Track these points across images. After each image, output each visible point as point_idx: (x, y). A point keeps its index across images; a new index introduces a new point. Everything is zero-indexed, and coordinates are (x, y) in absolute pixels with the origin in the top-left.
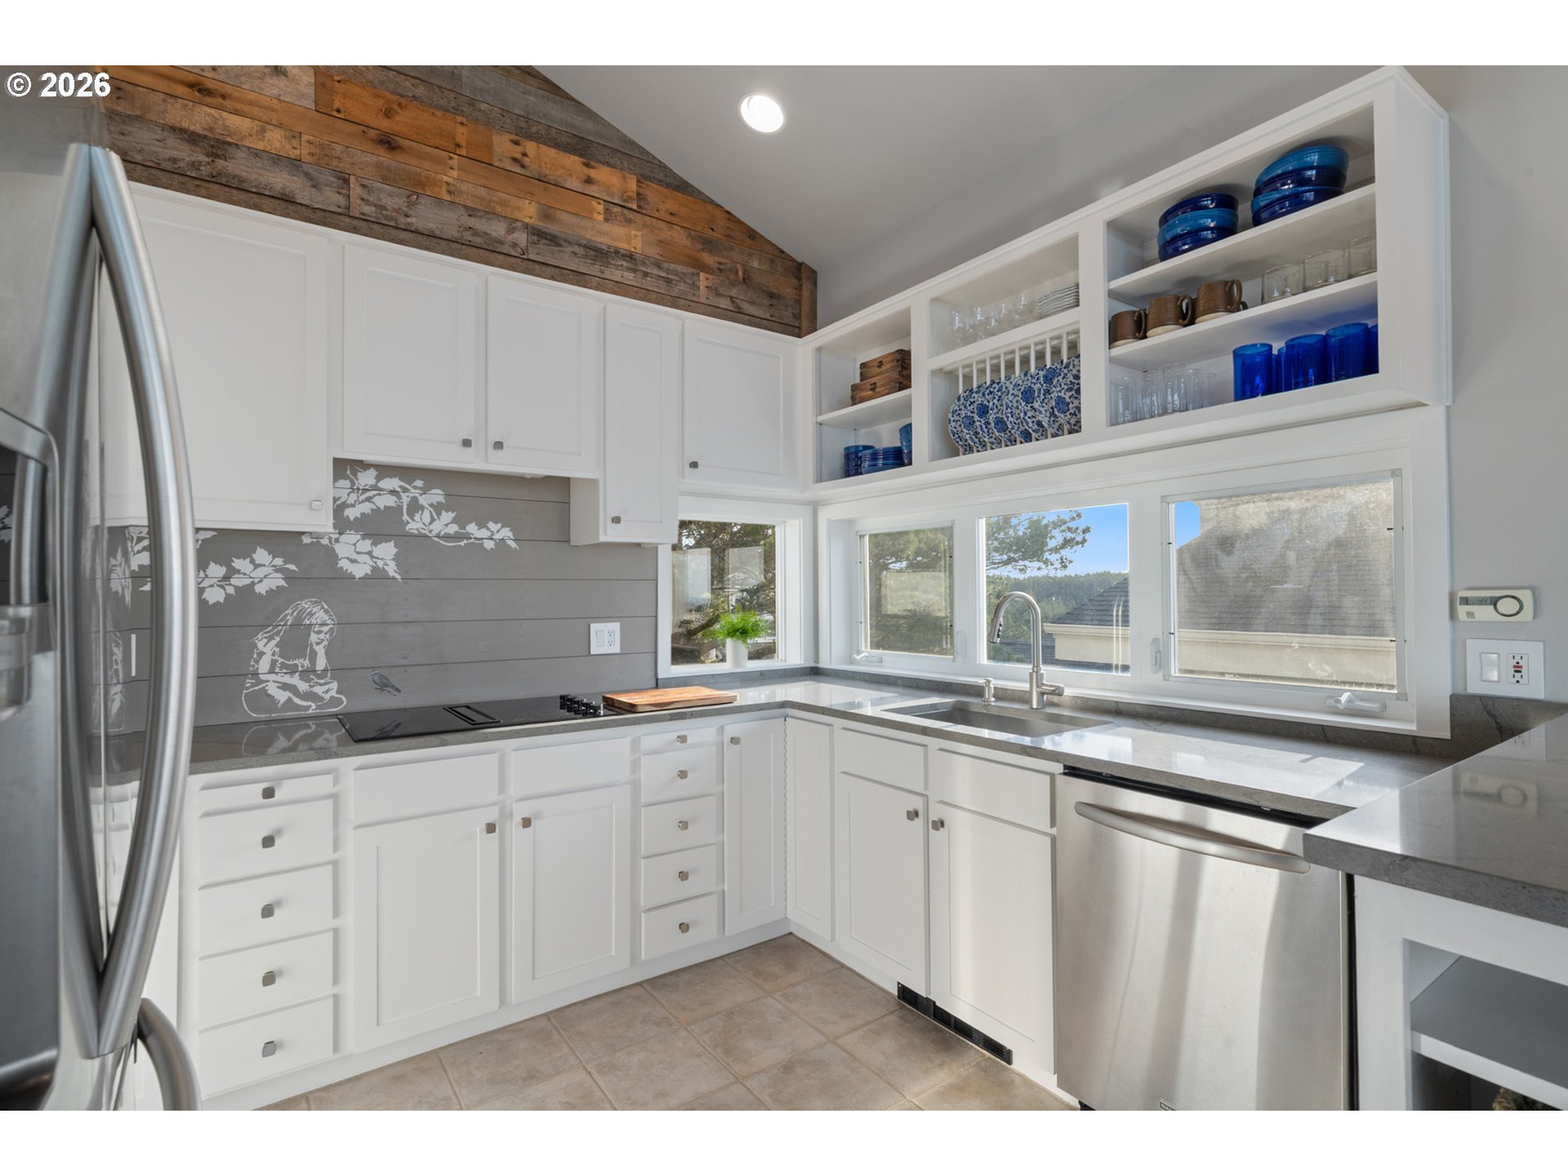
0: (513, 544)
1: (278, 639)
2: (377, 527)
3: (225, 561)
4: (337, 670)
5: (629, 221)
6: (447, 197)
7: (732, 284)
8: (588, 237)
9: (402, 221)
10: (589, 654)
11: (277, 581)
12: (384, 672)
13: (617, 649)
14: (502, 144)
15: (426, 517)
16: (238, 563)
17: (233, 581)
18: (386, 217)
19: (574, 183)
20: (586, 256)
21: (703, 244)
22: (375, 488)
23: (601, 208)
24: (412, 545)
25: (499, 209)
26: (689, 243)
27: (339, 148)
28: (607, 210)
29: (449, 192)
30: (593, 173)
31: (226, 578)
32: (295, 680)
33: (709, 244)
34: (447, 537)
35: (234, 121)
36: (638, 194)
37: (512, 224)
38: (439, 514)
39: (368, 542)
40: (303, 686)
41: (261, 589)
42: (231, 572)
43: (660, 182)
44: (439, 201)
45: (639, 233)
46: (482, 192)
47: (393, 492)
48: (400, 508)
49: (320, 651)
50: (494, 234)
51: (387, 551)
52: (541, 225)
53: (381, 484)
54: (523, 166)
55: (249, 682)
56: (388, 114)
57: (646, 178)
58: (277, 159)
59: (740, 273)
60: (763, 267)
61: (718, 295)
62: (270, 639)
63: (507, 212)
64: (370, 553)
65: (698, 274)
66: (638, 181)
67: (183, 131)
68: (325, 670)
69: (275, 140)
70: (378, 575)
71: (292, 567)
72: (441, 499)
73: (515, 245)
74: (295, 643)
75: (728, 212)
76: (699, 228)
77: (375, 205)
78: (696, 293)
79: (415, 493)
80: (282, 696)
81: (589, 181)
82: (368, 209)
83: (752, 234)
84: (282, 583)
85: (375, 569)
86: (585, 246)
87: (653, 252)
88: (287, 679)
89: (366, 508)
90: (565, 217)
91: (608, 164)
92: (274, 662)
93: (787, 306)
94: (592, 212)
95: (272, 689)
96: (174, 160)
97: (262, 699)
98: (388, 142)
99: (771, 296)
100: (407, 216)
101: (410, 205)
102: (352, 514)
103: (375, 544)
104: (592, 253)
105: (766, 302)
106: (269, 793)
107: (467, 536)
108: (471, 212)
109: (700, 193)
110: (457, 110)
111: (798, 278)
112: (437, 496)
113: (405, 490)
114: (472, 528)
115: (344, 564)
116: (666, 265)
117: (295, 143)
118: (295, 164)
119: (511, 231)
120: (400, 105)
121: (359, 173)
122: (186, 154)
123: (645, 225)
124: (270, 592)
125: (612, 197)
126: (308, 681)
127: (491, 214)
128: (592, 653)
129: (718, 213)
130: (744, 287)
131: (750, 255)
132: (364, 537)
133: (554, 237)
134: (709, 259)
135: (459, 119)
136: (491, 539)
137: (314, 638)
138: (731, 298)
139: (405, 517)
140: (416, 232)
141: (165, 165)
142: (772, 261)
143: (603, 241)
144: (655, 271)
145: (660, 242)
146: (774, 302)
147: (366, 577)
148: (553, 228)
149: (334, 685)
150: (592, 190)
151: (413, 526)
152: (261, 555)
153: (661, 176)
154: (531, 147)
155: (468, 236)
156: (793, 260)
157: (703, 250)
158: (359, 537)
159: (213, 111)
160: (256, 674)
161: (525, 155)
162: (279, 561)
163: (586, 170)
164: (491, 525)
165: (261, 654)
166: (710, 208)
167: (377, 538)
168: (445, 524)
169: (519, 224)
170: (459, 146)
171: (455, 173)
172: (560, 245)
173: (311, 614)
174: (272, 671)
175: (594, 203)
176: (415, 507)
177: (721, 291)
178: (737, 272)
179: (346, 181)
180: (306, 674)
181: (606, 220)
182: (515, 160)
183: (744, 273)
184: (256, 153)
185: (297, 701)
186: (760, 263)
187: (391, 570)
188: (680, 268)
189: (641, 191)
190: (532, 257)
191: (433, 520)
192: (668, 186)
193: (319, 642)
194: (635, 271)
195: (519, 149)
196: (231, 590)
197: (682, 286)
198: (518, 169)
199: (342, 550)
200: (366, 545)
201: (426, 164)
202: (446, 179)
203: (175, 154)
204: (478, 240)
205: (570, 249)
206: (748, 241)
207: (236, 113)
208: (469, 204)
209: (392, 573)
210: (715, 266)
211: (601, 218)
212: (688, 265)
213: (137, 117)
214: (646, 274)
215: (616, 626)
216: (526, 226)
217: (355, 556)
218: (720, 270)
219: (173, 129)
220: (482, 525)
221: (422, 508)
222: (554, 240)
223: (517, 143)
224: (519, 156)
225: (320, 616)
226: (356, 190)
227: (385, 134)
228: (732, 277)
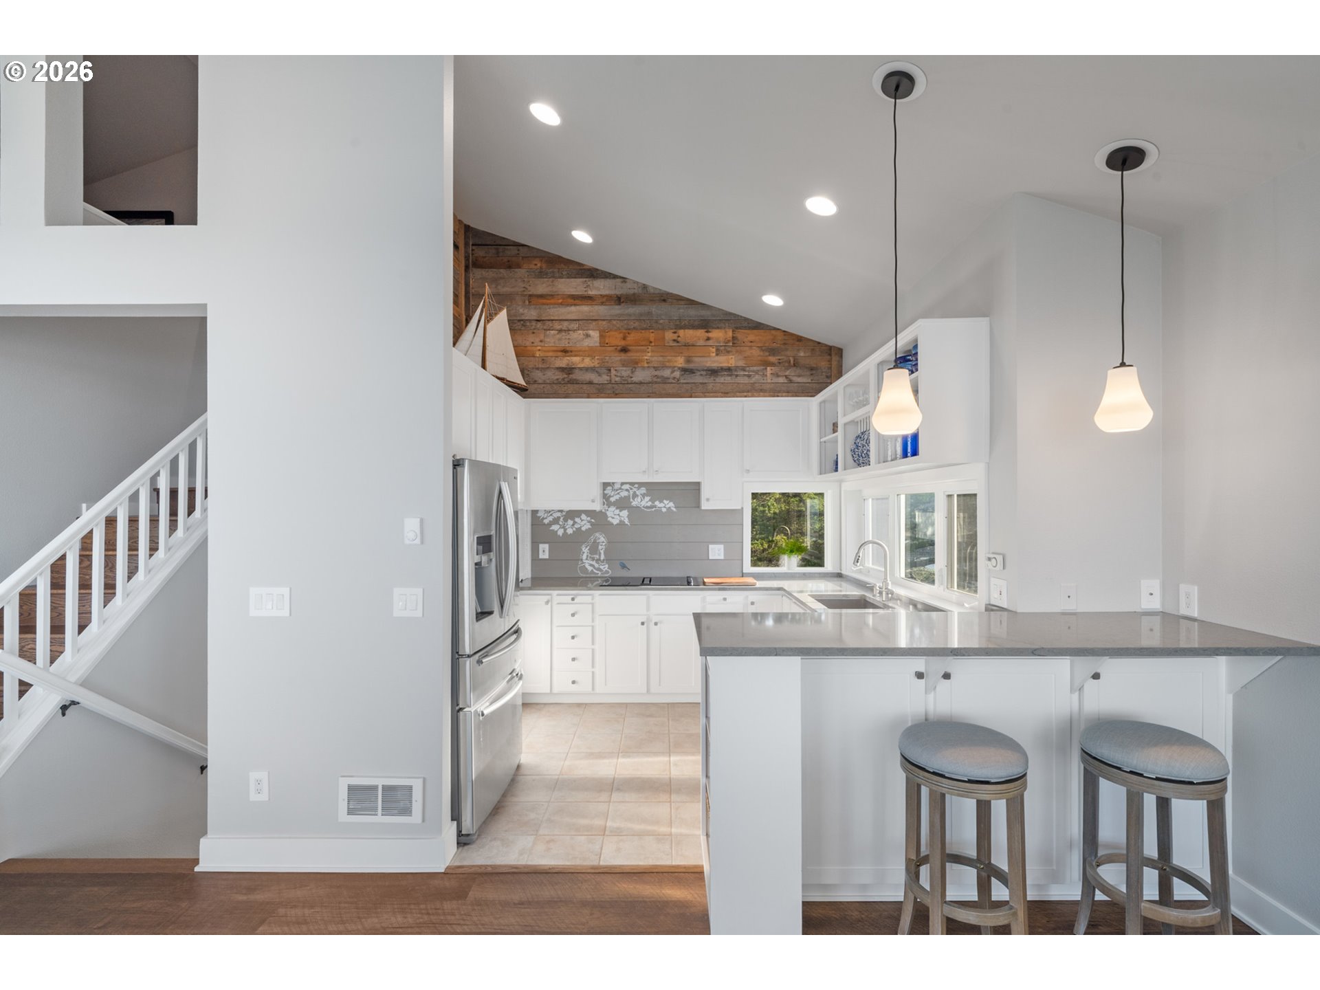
0: (674, 509)
1: (588, 547)
2: (622, 504)
3: (573, 519)
4: (608, 560)
5: (728, 352)
6: (646, 365)
7: (787, 369)
8: (708, 365)
9: (630, 380)
10: (708, 559)
11: (588, 526)
12: (624, 562)
13: (722, 557)
14: (669, 335)
15: (639, 500)
16: (577, 520)
17: (575, 526)
18: (624, 380)
19: (701, 343)
20: (706, 375)
21: (769, 352)
22: (620, 489)
23: (714, 350)
24: (634, 511)
25: (668, 364)
26: (762, 353)
27: (607, 358)
28: (717, 350)
29: (647, 363)
30: (710, 335)
31: (573, 525)
32: (594, 563)
33: (772, 352)
34: (647, 507)
35: (576, 359)
36: (733, 337)
37: (673, 369)
38: (644, 498)
39: (618, 510)
40: (597, 565)
41: (583, 529)
42: (575, 523)
43: (745, 328)
44: (643, 368)
45: (733, 357)
46: (661, 359)
47: (627, 490)
48: (629, 496)
49: (602, 552)
50: (666, 376)
51: (625, 513)
52: (686, 366)
53: (623, 487)
54: (678, 342)
55: (580, 562)
56: (624, 338)
57: (737, 328)
58: (587, 369)
59: (792, 362)
60: (807, 355)
61: (778, 376)
62: (586, 547)
63: (671, 364)
64: (619, 515)
65: (766, 369)
66: (733, 331)
67: (560, 368)
68: (604, 560)
69: (587, 362)
70: (622, 523)
71: (593, 520)
72: (645, 492)
73: (674, 378)
74: (594, 549)
75: (784, 331)
76: (767, 345)
77: (620, 377)
78: (765, 378)
79: (635, 490)
80: (590, 569)
81: (708, 339)
82: (617, 379)
83: (800, 339)
84: (590, 527)
85: (621, 521)
86: (706, 370)
87: (741, 363)
88: (591, 562)
89: (617, 497)
90: (696, 359)
91: (718, 328)
92: (587, 556)
93: (822, 372)
94: (709, 353)
95: (587, 566)
96: (558, 379)
97: (584, 569)
98: (624, 350)
99: (812, 369)
100: (631, 377)
101: (632, 372)
102: (612, 499)
103: (620, 511)
104: (709, 372)
105: (808, 373)
107: (655, 507)
108: (656, 369)
109: (768, 326)
110: (651, 327)
111: (830, 355)
112: (643, 490)
113: (631, 489)
114: (657, 503)
115: (610, 519)
116: (748, 369)
117: (593, 361)
118: (593, 369)
119: (673, 372)
120: (629, 333)
121: (614, 365)
122: (560, 376)
123: (737, 352)
124: (586, 530)
125: (720, 343)
126: (598, 563)
127: (664, 367)
128: (710, 558)
129: (778, 333)
130: (795, 368)
131: (798, 350)
132: (617, 508)
133: (692, 370)
134: (773, 359)
135: (651, 331)
136: (665, 507)
137: (600, 547)
138: (786, 376)
139: (631, 500)
140: (635, 383)
141: (555, 382)
142: (813, 350)
143: (715, 365)
144: (742, 373)
145: (745, 357)
146: (814, 372)
147: (617, 524)
148: (691, 366)
149: (607, 566)
150: (710, 343)
151: (634, 503)
152: (584, 516)
153: (746, 324)
154: (681, 332)
155: (655, 379)
156: (826, 345)
157: (769, 355)
158: (615, 508)
159: (568, 358)
160: (582, 560)
161: (679, 337)
162: (589, 519)
163: (707, 334)
164: (665, 501)
165: (584, 553)
166: (773, 332)
167: (621, 508)
168: (646, 502)
169: (676, 368)
170: (651, 342)
171: (649, 354)
172: (694, 373)
173: (599, 538)
174: (587, 559)
175: (711, 349)
176: (635, 496)
177: (779, 374)
178: (790, 362)
179: (610, 370)
180: (598, 561)
181: (717, 355)
182: (674, 340)
183: (794, 361)
184: (581, 369)
185: (594, 570)
186: (805, 353)
187: (626, 521)
188: (755, 368)
189: (734, 335)
190: (682, 381)
191: (642, 500)
192: (750, 328)
193: (602, 548)
194: (731, 375)
195: (676, 335)
196: (574, 529)
197: (757, 377)
198: (675, 344)
199: (609, 514)
200: (617, 512)
201: (638, 354)
202: (646, 358)
203: (558, 377)
204: (659, 380)
205: (699, 373)
206: (797, 343)
207: (575, 356)
208: (655, 366)
209: (627, 523)
210: (777, 361)
211: (714, 354)
212: (761, 365)
213: (548, 368)
214: (737, 376)
215: (721, 547)
216: (679, 368)
217: (613, 516)
218: (780, 363)
219: (557, 368)
220: (661, 502)
221: (638, 496)
222: (691, 371)
223: (675, 333)
224: (675, 338)
225: (602, 539)
226: (613, 372)
227: (623, 347)
228: (787, 364)
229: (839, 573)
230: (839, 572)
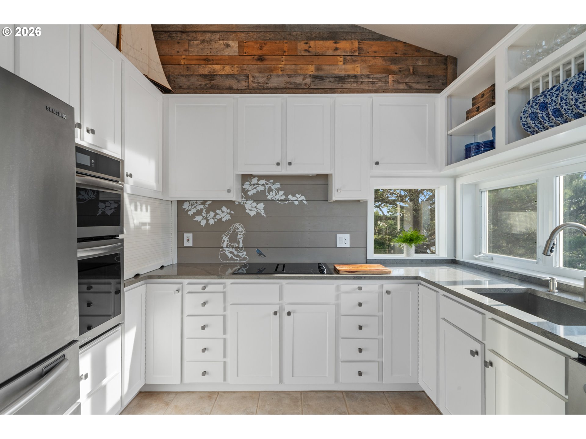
0: (305, 202)
1: (229, 236)
2: (259, 198)
3: (214, 211)
4: (245, 248)
5: (354, 61)
6: (280, 73)
7: (407, 76)
8: (336, 73)
9: (266, 86)
10: (336, 247)
11: (228, 217)
12: (260, 249)
13: (348, 245)
14: (301, 46)
15: (274, 193)
16: (218, 212)
17: (217, 217)
18: (260, 86)
19: (330, 52)
20: (335, 81)
21: (391, 61)
22: (257, 184)
23: (341, 59)
24: (270, 204)
25: (299, 72)
26: (384, 63)
27: (245, 66)
28: (344, 59)
29: (282, 71)
30: (338, 45)
31: (215, 216)
32: (233, 250)
33: (394, 61)
34: (281, 200)
35: (217, 67)
36: (359, 48)
37: (305, 76)
38: (278, 192)
39: (255, 203)
40: (236, 253)
41: (224, 220)
42: (216, 214)
43: (369, 40)
44: (278, 75)
45: (359, 65)
46: (293, 67)
47: (263, 185)
48: (265, 190)
49: (241, 240)
50: (298, 82)
51: (261, 206)
52: (317, 73)
53: (259, 182)
54: (309, 52)
55: (221, 250)
56: (261, 48)
57: (362, 40)
58: (227, 76)
59: (411, 70)
60: (425, 64)
61: (399, 83)
62: (227, 236)
63: (303, 72)
64: (256, 207)
65: (388, 76)
66: (359, 42)
67: (203, 75)
68: (242, 247)
69: (228, 70)
70: (258, 214)
71: (232, 212)
72: (279, 186)
73: (306, 84)
74: (233, 238)
75: (405, 43)
76: (389, 55)
77: (257, 83)
78: (387, 85)
79: (270, 185)
80: (230, 255)
81: (336, 49)
82: (255, 85)
83: (418, 49)
84: (230, 218)
85: (257, 213)
86: (334, 77)
87: (366, 71)
88: (231, 250)
89: (254, 191)
90: (326, 67)
91: (345, 39)
92: (227, 244)
93: (439, 80)
94: (338, 62)
95: (227, 253)
96: (201, 85)
97: (225, 256)
98: (261, 59)
99: (429, 77)
100: (267, 84)
101: (268, 79)
102: (250, 193)
103: (257, 204)
104: (337, 79)
105: (426, 80)
106: (204, 288)
107: (288, 200)
108: (289, 76)
109: (390, 38)
110: (285, 38)
111: (446, 64)
112: (278, 185)
113: (267, 184)
114: (290, 197)
115: (248, 211)
116: (372, 76)
117: (233, 69)
118: (232, 76)
119: (304, 79)
120: (265, 44)
121: (252, 73)
122: (203, 82)
123: (362, 61)
124: (226, 221)
125: (347, 52)
126: (237, 251)
127: (297, 74)
128: (337, 246)
129: (399, 45)
130: (414, 76)
131: (417, 60)
132: (254, 201)
133: (322, 77)
134: (394, 68)
135: (285, 41)
136: (297, 200)
137: (239, 236)
138: (406, 83)
139: (267, 194)
140: (271, 89)
141: (199, 87)
142: (430, 60)
143: (342, 73)
144: (367, 80)
145: (369, 66)
146: (431, 79)
147: (254, 216)
148: (321, 73)
149: (245, 253)
150: (338, 52)
151: (270, 197)
152: (224, 209)
153: (370, 37)
154: (312, 43)
155: (288, 86)
156: (442, 56)
157: (391, 64)
158: (252, 201)
159: (210, 66)
160: (222, 247)
161: (310, 47)
162: (229, 211)
163: (335, 45)
164: (297, 195)
165: (224, 241)
166: (395, 43)
167: (258, 201)
168: (280, 196)
169: (308, 75)
170: (285, 52)
171: (283, 63)
172: (324, 80)
173: (238, 228)
174: (227, 247)
175: (339, 58)
176: (270, 190)
177: (400, 81)
178: (409, 70)
179: (248, 77)
180: (237, 248)
181: (344, 63)
182: (306, 50)
183: (413, 70)
184: (221, 76)
185: (234, 257)
186: (423, 63)
187: (263, 213)
188: (378, 76)
189: (360, 46)
190: (312, 87)
191: (276, 194)
192: (373, 40)
193: (240, 237)
194: (357, 82)
195: (308, 45)
196: (216, 220)
197: (380, 84)
198: (307, 54)
199: (247, 206)
200: (254, 204)
201: (274, 63)
202: (280, 66)
203: (200, 83)
204: (292, 86)
205: (328, 80)
206: (416, 53)
207: (217, 64)
208: (289, 73)
209: (263, 214)
210: (398, 70)
211: (342, 63)
212: (384, 73)
213: (192, 75)
214: (362, 82)
215: (348, 236)
216: (310, 75)
217: (251, 208)
218: (400, 71)
219: (200, 75)
220: (294, 195)
221: (273, 190)
222: (321, 78)
223: (306, 43)
224: (307, 48)
225: (241, 229)
226: (251, 79)
227: (260, 56)
228: (407, 73)
229: (452, 260)
230: (453, 258)
